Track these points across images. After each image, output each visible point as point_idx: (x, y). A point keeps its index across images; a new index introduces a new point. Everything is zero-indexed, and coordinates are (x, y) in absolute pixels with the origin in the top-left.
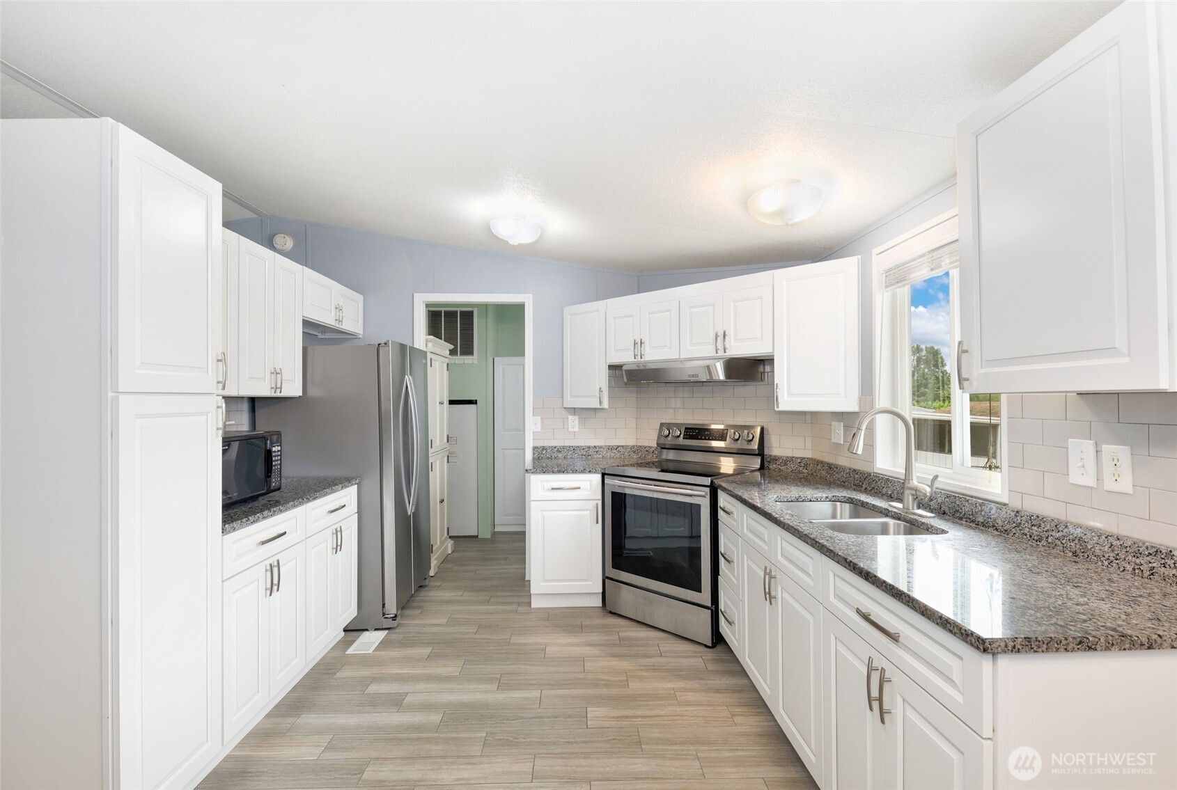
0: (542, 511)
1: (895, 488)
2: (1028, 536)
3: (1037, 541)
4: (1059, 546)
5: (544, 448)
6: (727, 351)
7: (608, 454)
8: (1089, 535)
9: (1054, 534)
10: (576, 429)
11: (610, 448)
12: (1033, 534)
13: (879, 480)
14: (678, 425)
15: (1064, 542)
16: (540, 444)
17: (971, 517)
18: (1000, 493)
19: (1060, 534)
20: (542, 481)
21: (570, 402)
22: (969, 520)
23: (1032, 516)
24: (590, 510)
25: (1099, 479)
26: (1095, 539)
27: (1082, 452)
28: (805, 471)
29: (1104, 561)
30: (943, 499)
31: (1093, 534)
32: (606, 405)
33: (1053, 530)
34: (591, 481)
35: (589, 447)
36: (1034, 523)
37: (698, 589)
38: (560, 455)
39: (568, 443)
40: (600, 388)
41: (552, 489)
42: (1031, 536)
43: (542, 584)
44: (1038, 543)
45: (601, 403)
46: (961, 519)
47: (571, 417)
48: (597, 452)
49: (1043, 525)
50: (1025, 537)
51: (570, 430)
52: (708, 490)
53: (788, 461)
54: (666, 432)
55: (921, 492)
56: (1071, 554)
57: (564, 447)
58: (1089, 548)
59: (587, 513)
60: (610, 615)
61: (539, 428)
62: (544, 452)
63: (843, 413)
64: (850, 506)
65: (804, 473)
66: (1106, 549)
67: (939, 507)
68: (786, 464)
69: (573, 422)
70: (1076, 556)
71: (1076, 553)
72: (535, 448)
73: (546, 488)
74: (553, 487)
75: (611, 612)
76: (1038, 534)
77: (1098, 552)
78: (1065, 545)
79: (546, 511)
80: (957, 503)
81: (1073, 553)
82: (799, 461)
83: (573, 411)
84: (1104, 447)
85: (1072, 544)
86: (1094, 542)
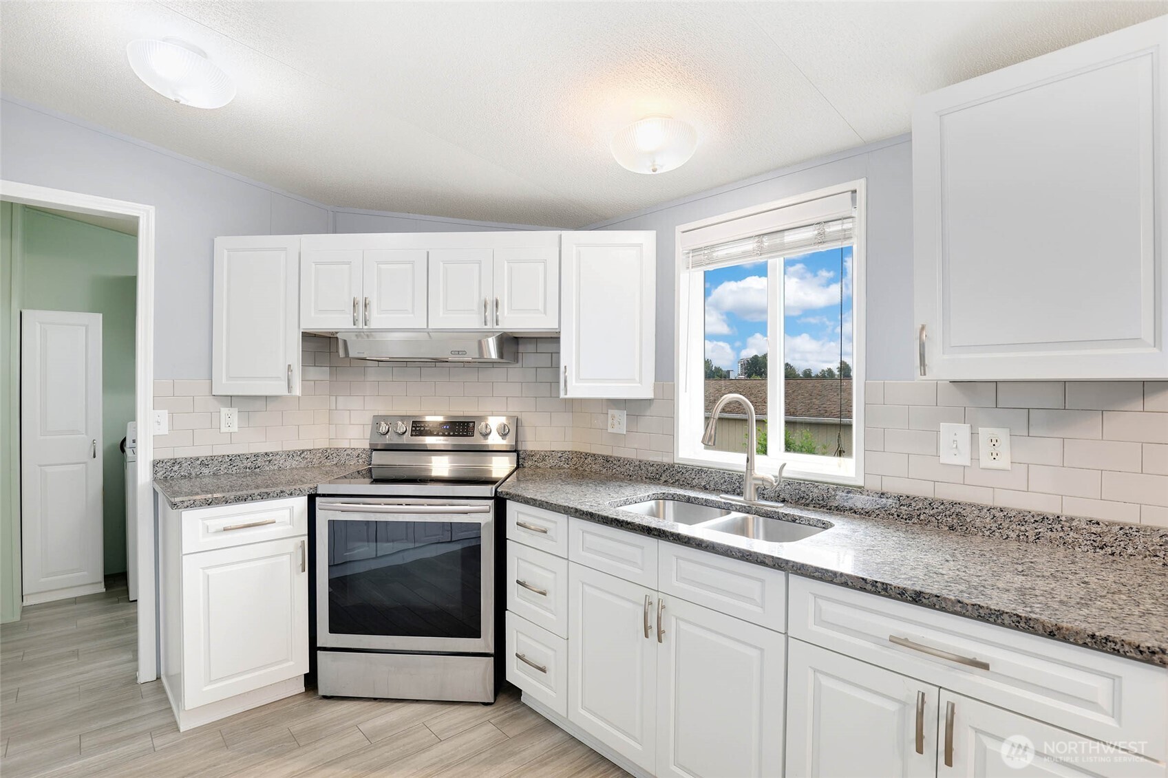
0: (203, 569)
1: (712, 479)
2: (896, 516)
3: (906, 519)
4: (933, 522)
5: (175, 462)
6: (500, 323)
7: (287, 463)
8: (968, 509)
9: (927, 511)
10: (235, 429)
11: (290, 455)
12: (901, 513)
13: (687, 471)
14: (403, 418)
15: (939, 518)
16: (167, 455)
17: (821, 502)
18: (854, 476)
19: (935, 511)
20: (203, 519)
21: (224, 386)
22: (818, 506)
23: (900, 496)
24: (290, 554)
25: (975, 458)
26: (975, 512)
27: (955, 434)
28: (566, 466)
29: (985, 532)
30: (783, 486)
31: (973, 508)
32: (297, 391)
33: (926, 508)
34: (291, 509)
35: (256, 455)
36: (903, 502)
37: (476, 634)
38: (206, 471)
39: (218, 451)
40: (289, 366)
41: (225, 530)
42: (898, 516)
43: (205, 689)
44: (908, 521)
45: (289, 387)
46: (807, 505)
47: (225, 411)
48: (270, 461)
49: (914, 504)
50: (891, 517)
51: (224, 429)
52: (491, 502)
53: (544, 457)
54: (384, 428)
55: (768, 481)
56: (948, 528)
57: (212, 458)
58: (969, 521)
59: (286, 558)
60: (326, 701)
61: (164, 429)
62: (176, 468)
63: (625, 401)
64: (674, 504)
65: (565, 468)
66: (988, 521)
67: (777, 494)
68: (544, 460)
69: (230, 419)
70: (953, 530)
71: (952, 527)
72: (156, 464)
73: (212, 530)
74: (227, 525)
75: (325, 697)
76: (907, 512)
77: (978, 523)
78: (940, 521)
79: (207, 568)
80: (803, 489)
81: (950, 528)
82: (560, 455)
83: (230, 400)
84: (981, 430)
85: (948, 519)
86: (974, 515)
